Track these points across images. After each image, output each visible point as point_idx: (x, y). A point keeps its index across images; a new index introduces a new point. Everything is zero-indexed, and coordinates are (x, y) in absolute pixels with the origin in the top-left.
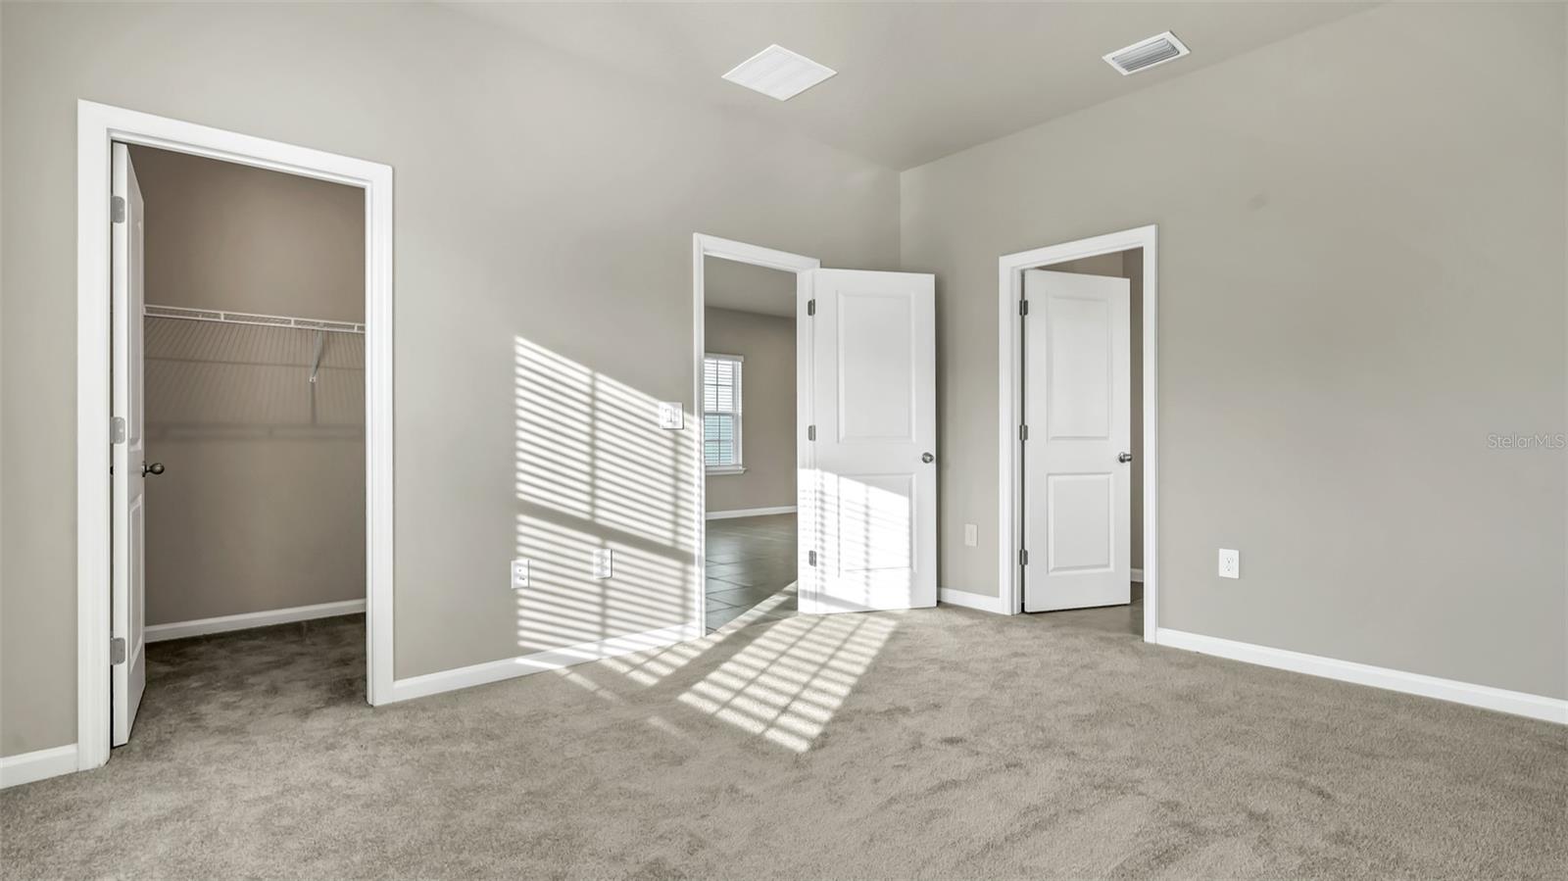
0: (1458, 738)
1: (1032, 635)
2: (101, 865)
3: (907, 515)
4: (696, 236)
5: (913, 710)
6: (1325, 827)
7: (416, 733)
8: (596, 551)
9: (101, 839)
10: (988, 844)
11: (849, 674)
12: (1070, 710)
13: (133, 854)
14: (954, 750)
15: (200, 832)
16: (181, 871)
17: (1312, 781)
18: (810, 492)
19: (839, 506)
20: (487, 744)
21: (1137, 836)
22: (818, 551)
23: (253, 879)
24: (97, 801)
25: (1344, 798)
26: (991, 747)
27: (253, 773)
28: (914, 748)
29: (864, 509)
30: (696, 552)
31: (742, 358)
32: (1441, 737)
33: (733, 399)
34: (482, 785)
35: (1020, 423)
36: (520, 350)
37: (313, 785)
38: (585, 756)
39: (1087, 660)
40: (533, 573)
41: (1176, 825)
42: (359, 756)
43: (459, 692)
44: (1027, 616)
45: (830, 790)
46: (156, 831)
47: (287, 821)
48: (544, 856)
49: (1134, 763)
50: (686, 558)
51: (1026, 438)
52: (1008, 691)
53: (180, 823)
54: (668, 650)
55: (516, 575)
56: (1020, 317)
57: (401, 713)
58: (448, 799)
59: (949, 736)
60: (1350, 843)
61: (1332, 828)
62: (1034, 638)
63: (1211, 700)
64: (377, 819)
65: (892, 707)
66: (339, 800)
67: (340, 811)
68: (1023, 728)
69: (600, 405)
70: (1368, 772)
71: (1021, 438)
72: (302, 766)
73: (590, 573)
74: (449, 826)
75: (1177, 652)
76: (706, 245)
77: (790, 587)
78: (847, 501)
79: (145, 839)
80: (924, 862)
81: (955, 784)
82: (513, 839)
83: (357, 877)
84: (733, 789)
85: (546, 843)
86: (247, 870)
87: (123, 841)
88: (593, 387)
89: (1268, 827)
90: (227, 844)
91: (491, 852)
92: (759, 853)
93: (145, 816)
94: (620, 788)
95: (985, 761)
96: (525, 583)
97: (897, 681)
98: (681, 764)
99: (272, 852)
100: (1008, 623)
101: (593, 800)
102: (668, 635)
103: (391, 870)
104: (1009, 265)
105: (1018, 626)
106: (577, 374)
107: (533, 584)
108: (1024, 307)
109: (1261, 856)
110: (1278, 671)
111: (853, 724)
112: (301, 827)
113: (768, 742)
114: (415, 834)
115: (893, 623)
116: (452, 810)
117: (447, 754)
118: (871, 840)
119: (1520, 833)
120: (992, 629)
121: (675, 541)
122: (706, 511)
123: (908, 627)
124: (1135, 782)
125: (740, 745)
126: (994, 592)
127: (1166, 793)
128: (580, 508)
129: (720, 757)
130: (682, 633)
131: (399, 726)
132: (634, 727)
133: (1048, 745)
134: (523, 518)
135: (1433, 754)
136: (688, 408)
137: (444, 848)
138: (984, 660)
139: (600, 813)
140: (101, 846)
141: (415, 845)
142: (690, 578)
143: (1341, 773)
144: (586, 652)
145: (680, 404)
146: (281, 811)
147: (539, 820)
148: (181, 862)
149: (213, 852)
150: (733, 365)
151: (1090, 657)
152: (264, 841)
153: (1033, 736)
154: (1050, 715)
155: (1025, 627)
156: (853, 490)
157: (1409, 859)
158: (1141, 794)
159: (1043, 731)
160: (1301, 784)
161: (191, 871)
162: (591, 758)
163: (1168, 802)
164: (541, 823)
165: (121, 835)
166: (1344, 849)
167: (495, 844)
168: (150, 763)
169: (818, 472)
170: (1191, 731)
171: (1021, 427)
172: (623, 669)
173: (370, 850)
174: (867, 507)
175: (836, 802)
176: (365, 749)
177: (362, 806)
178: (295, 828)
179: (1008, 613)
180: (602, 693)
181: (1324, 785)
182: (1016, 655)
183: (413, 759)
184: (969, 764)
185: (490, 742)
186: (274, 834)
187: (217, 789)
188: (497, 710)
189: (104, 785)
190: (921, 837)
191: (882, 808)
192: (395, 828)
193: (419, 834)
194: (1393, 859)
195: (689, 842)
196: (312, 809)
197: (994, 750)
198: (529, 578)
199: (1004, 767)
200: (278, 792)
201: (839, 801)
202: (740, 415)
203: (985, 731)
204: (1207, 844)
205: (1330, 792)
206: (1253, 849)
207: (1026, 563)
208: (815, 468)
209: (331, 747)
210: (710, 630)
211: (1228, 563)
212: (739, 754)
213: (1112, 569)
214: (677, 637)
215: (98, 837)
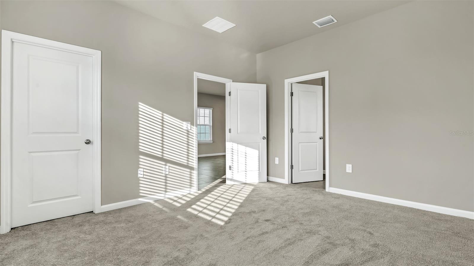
0: (410, 217)
1: (293, 190)
2: (6, 262)
3: (258, 156)
4: (194, 72)
5: (257, 212)
6: (370, 243)
7: (107, 221)
8: (164, 166)
9: (6, 255)
10: (274, 250)
11: (239, 202)
12: (302, 211)
13: (16, 259)
14: (267, 223)
15: (38, 252)
16: (31, 263)
17: (368, 230)
18: (229, 149)
19: (238, 153)
20: (129, 224)
21: (317, 246)
22: (232, 166)
23: (54, 265)
24: (6, 243)
25: (376, 234)
26: (278, 222)
27: (56, 234)
28: (256, 223)
29: (245, 154)
30: (195, 167)
31: (212, 108)
32: (405, 217)
33: (209, 121)
34: (126, 236)
35: (291, 128)
36: (140, 106)
37: (74, 237)
38: (158, 227)
39: (309, 197)
40: (145, 173)
41: (329, 243)
42: (89, 228)
43: (122, 209)
44: (293, 184)
45: (230, 235)
46: (24, 252)
47: (65, 248)
48: (143, 256)
49: (319, 226)
50: (192, 168)
51: (293, 132)
52: (285, 206)
53: (32, 249)
54: (184, 196)
55: (139, 174)
56: (291, 97)
57: (103, 215)
58: (116, 240)
59: (266, 219)
60: (376, 247)
61: (372, 243)
62: (294, 190)
63: (343, 208)
64: (93, 247)
65: (251, 211)
66: (82, 241)
67: (82, 245)
68: (288, 216)
69: (165, 123)
70: (384, 227)
71: (291, 132)
72: (71, 231)
73: (163, 173)
74: (115, 248)
75: (335, 194)
76: (197, 75)
77: (224, 177)
78: (241, 152)
79: (20, 254)
80: (255, 255)
81: (267, 233)
82: (134, 252)
83: (86, 264)
84: (202, 235)
85: (144, 252)
86: (52, 263)
87: (13, 255)
88: (163, 117)
89: (354, 243)
90: (46, 255)
91: (127, 256)
92: (207, 254)
93: (21, 247)
94: (168, 236)
95: (276, 226)
96: (142, 176)
97: (253, 204)
98: (187, 229)
99: (60, 257)
100: (287, 186)
101: (160, 240)
102: (185, 191)
103: (97, 261)
104: (287, 82)
105: (290, 187)
106: (158, 114)
107: (145, 176)
108: (292, 94)
109: (351, 251)
110: (363, 199)
111: (239, 216)
112: (70, 249)
113: (213, 222)
114: (105, 251)
115: (253, 187)
116: (116, 243)
117: (116, 227)
118: (241, 249)
119: (423, 243)
120: (283, 188)
121: (188, 163)
122: (198, 155)
123: (258, 188)
124: (319, 231)
125: (205, 223)
126: (283, 178)
127: (327, 234)
128: (159, 154)
129: (199, 226)
130: (190, 191)
131: (102, 219)
132: (174, 218)
133: (295, 221)
134: (141, 157)
135: (402, 222)
136: (192, 124)
137: (113, 255)
138: (279, 197)
139: (161, 243)
140: (6, 257)
141: (104, 254)
142: (192, 174)
143: (376, 227)
144: (160, 196)
145: (190, 122)
146: (64, 245)
147: (143, 246)
148: (32, 261)
149: (42, 257)
150: (209, 111)
151: (310, 196)
152: (58, 254)
153: (291, 218)
154: (296, 212)
155: (292, 187)
156: (242, 148)
157: (392, 251)
158: (320, 234)
159: (294, 217)
160: (365, 231)
161: (34, 263)
162: (160, 227)
163: (327, 237)
164: (143, 247)
165: (13, 253)
166: (374, 249)
167: (129, 253)
168: (23, 231)
169: (231, 143)
170: (336, 216)
171: (291, 129)
172: (171, 201)
173: (90, 256)
174: (246, 153)
175: (231, 238)
176: (91, 226)
177: (89, 243)
178: (68, 250)
179: (287, 183)
180: (164, 209)
181: (371, 231)
182: (288, 195)
183: (106, 229)
184: (271, 227)
185: (130, 223)
186: (61, 252)
187: (44, 239)
188: (133, 214)
189: (9, 238)
190: (255, 248)
191: (245, 240)
192: (99, 249)
193: (106, 251)
194: (388, 251)
195: (187, 251)
196: (73, 244)
197: (279, 223)
198: (143, 175)
199: (281, 228)
200: (63, 239)
201: (232, 238)
202: (212, 125)
203: (277, 217)
204: (336, 248)
205: (373, 233)
206: (349, 249)
207: (293, 169)
208: (231, 142)
209: (81, 226)
210: (199, 190)
211: (349, 168)
212: (204, 225)
213: (318, 170)
214: (188, 192)
215: (6, 254)
